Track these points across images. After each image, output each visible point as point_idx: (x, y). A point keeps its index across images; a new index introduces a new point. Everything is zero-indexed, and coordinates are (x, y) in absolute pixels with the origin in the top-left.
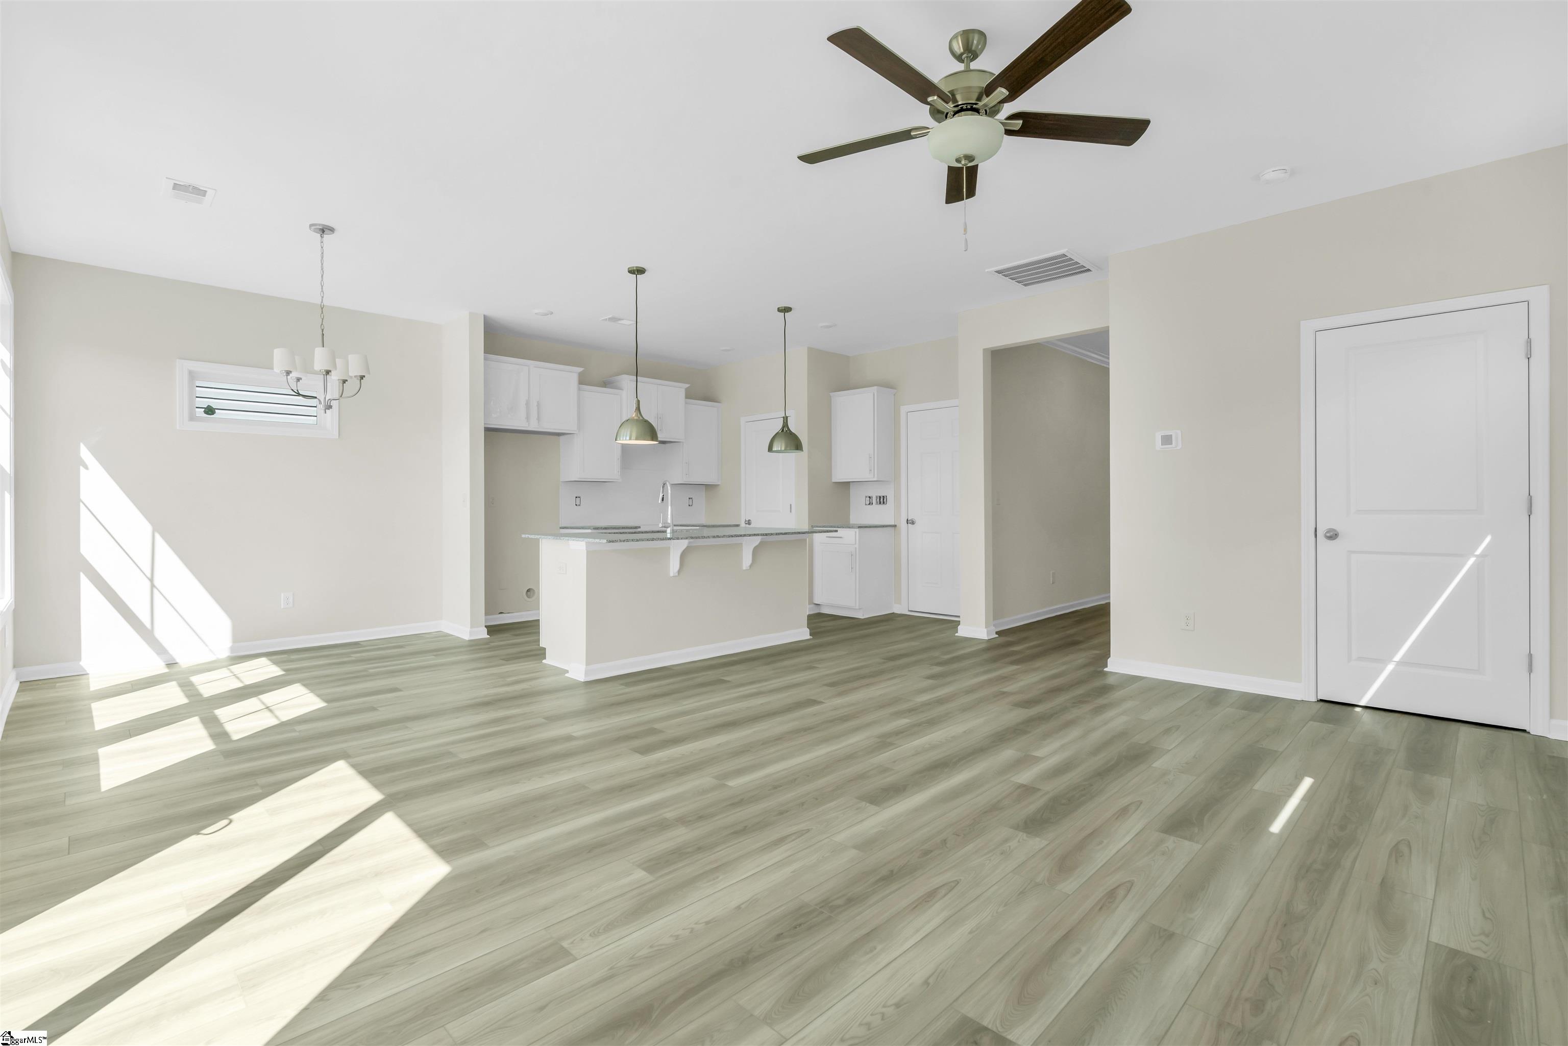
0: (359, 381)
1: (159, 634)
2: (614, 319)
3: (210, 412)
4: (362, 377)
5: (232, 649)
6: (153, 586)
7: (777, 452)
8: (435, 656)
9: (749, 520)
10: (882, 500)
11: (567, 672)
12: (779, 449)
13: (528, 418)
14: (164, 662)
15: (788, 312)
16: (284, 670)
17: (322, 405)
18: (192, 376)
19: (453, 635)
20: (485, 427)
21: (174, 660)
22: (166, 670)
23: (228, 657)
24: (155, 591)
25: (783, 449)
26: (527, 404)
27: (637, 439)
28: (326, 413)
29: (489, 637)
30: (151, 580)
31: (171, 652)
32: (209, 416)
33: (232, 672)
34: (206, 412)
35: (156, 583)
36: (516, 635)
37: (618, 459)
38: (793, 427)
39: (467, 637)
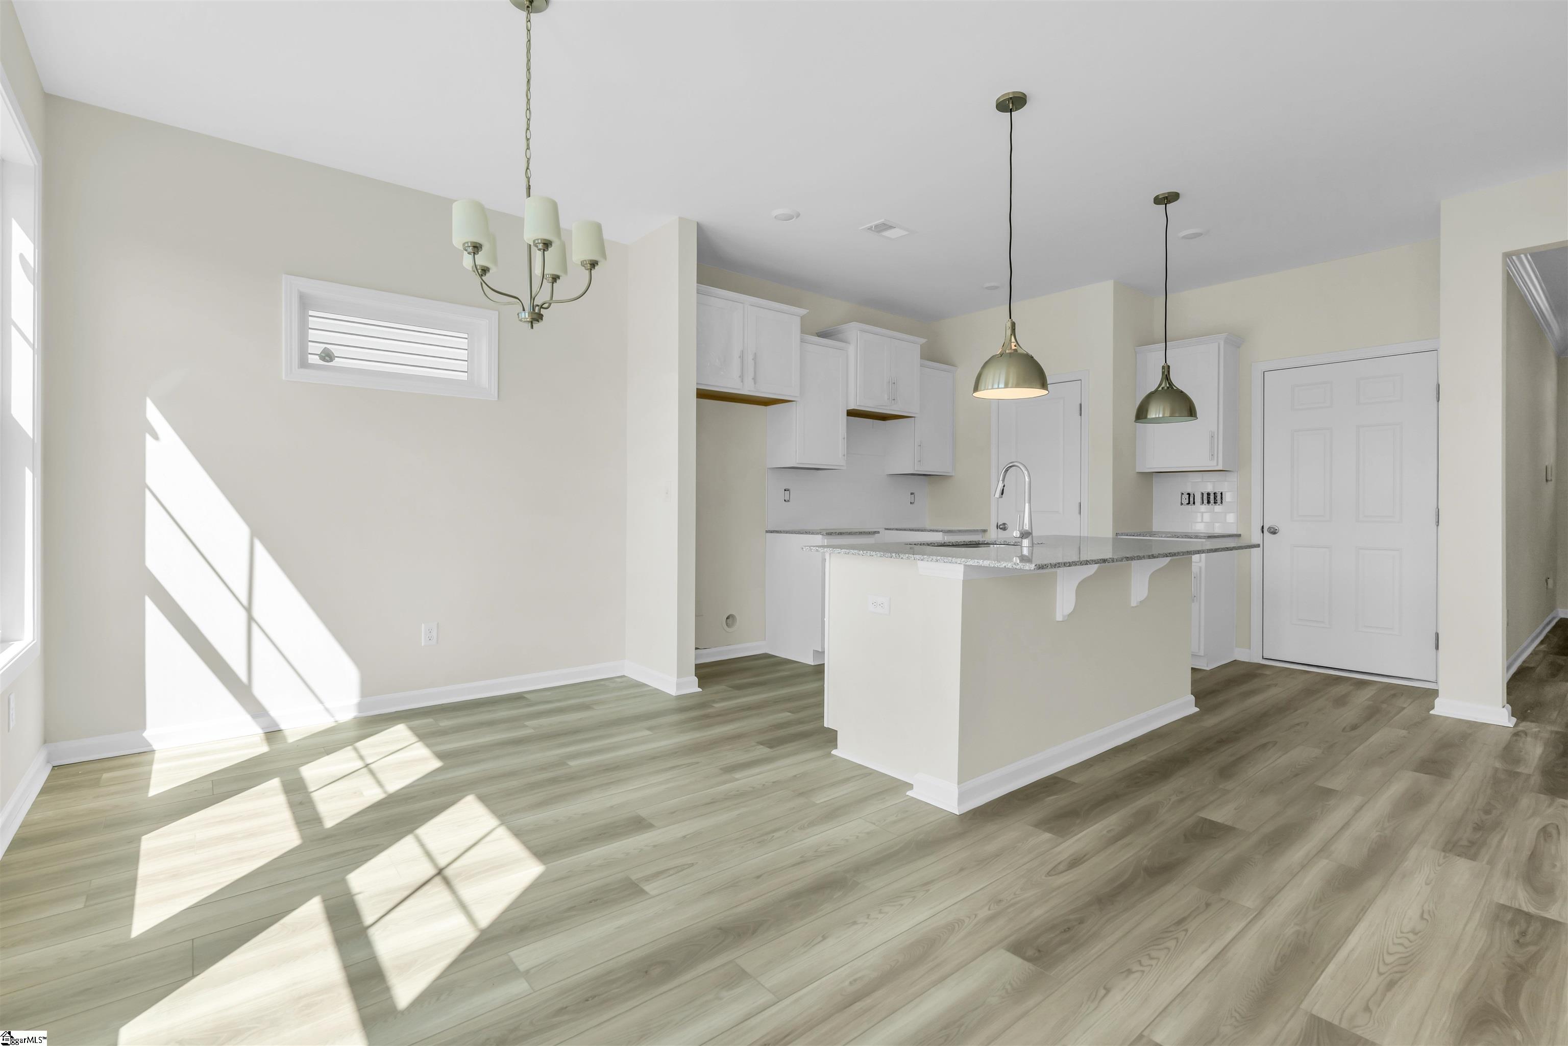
0: (587, 272)
1: (258, 691)
2: (884, 227)
3: (327, 358)
4: (593, 264)
5: (360, 706)
6: (251, 619)
7: (1156, 421)
8: (649, 729)
9: (1004, 524)
10: (1213, 498)
11: (910, 786)
12: (1161, 416)
13: (742, 377)
14: (262, 729)
15: (1169, 202)
16: (440, 756)
17: (527, 314)
18: (305, 303)
19: (650, 686)
20: (697, 389)
21: (277, 725)
22: (264, 748)
23: (355, 718)
24: (255, 629)
25: (1167, 414)
26: (742, 357)
27: (1018, 385)
28: (532, 327)
29: (701, 690)
30: (249, 609)
31: (273, 713)
32: (327, 364)
33: (361, 758)
34: (323, 358)
35: (256, 614)
36: (739, 687)
37: (844, 438)
38: (1179, 382)
39: (673, 691)
